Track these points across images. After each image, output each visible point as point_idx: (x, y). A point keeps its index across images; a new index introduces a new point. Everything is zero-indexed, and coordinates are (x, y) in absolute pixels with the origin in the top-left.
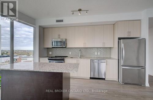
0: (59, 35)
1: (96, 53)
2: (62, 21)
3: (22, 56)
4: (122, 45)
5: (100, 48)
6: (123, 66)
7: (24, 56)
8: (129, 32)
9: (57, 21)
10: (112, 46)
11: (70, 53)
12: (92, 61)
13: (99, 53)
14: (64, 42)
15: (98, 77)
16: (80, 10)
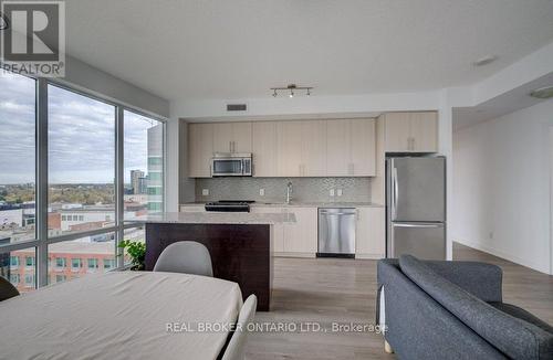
0: (233, 144)
1: (332, 193)
2: (243, 108)
3: (64, 207)
4: (394, 172)
5: (344, 178)
6: (395, 221)
7: (70, 206)
8: (411, 141)
9: (231, 108)
10: (373, 175)
11: (262, 192)
12: (322, 212)
13: (340, 193)
14: (247, 163)
15: (337, 252)
16: (293, 87)
